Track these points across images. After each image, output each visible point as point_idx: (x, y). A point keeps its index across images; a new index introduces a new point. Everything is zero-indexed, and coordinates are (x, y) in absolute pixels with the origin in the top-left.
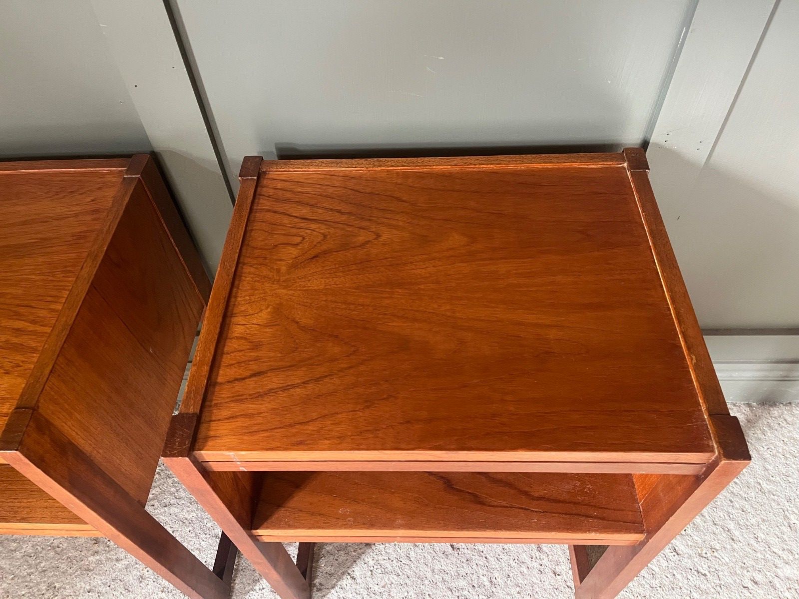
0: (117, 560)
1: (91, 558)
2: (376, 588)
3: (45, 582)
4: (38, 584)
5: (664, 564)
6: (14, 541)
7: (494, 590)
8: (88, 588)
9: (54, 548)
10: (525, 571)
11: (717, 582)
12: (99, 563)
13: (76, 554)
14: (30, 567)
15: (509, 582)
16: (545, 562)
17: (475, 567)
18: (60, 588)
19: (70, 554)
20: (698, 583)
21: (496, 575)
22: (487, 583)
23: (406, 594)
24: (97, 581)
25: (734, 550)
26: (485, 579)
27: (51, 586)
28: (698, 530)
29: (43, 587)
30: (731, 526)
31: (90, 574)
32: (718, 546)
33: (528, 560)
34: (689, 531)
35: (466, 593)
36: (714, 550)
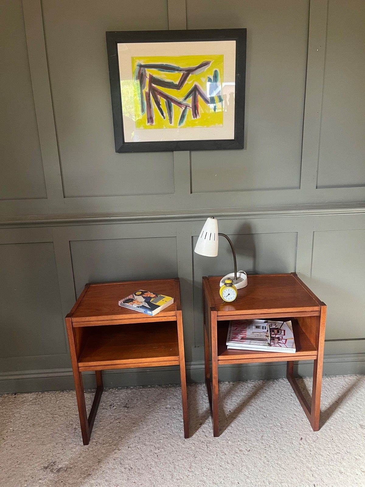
0: (143, 428)
1: (133, 428)
2: (241, 429)
3: (117, 436)
4: (115, 437)
5: (339, 416)
6: (102, 426)
7: (283, 426)
8: (134, 436)
9: (118, 427)
10: (292, 421)
11: (358, 419)
12: (137, 429)
13: (127, 428)
14: (110, 433)
15: (287, 424)
16: (298, 418)
17: (274, 421)
18: (124, 437)
19: (125, 428)
20: (351, 420)
21: (282, 423)
22: (279, 425)
23: (252, 429)
24: (137, 434)
25: (361, 411)
26: (278, 424)
27: (120, 437)
28: (348, 407)
29: (117, 438)
30: (359, 405)
31: (134, 432)
32: (356, 410)
33: (292, 418)
34: (345, 407)
35: (273, 428)
36: (354, 411)
